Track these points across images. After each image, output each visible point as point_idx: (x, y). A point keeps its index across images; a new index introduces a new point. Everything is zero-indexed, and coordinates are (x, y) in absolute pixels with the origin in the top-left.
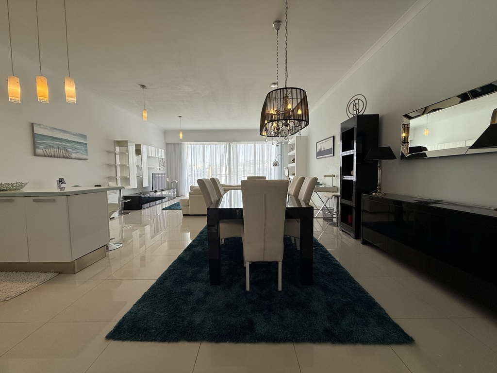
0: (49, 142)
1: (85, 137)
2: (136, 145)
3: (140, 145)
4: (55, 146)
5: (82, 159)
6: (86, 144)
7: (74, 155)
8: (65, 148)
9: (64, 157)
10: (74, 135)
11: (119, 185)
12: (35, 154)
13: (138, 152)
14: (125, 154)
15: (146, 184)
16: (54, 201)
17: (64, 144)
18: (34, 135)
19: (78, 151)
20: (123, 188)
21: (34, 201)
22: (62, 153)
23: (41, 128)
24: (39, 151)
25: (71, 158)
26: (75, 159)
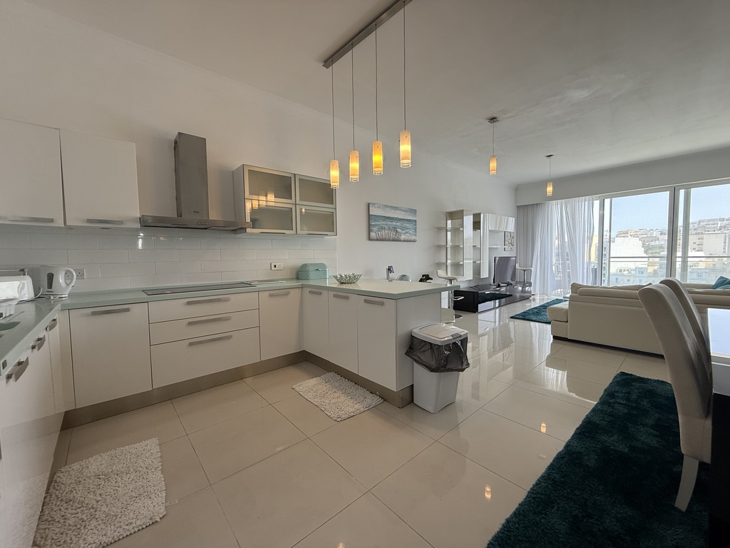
0: (381, 223)
1: (414, 212)
2: (474, 215)
3: (479, 214)
4: (387, 227)
5: (410, 241)
6: (415, 221)
7: (403, 237)
8: (395, 229)
9: (394, 240)
10: (404, 211)
11: (449, 275)
12: (370, 239)
13: (477, 225)
14: (458, 231)
15: (484, 274)
16: (382, 304)
17: (394, 223)
18: (369, 216)
19: (407, 230)
20: (455, 279)
21: (366, 301)
22: (392, 235)
23: (375, 207)
24: (373, 235)
25: (400, 241)
26: (404, 241)
